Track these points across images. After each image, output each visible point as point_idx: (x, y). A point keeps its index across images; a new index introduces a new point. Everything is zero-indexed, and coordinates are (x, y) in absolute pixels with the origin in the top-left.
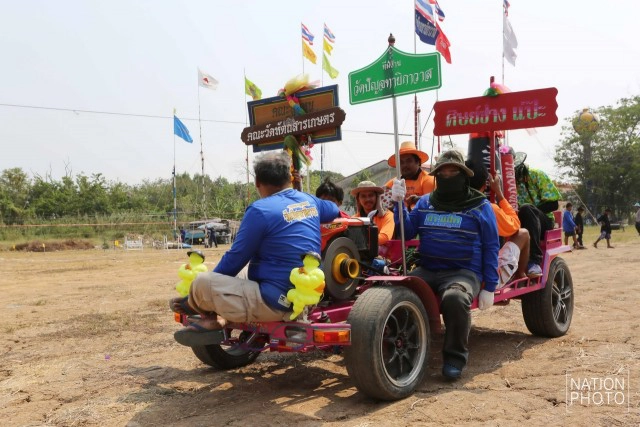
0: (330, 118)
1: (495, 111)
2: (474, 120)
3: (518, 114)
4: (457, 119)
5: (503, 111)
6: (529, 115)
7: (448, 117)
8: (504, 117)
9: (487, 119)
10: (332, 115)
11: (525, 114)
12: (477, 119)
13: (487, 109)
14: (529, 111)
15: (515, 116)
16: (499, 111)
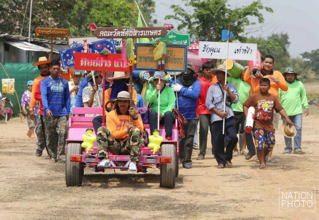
0: (158, 33)
1: (106, 61)
2: (95, 64)
3: (116, 64)
4: (87, 63)
5: (110, 62)
6: (121, 65)
7: (82, 61)
8: (110, 65)
9: (102, 65)
10: (160, 31)
11: (120, 64)
12: (97, 64)
13: (102, 60)
14: (121, 63)
15: (115, 65)
16: (107, 62)
